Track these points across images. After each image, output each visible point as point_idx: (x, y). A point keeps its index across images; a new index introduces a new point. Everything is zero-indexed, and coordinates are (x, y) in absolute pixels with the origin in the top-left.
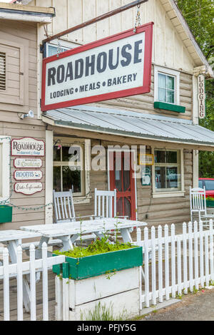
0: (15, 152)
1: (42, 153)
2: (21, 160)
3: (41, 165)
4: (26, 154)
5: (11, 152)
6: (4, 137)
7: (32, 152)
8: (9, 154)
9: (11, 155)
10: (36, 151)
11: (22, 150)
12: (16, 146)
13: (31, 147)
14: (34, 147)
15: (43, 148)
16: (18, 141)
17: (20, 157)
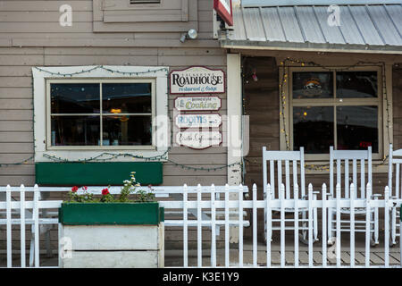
0: (175, 88)
1: (220, 88)
2: (186, 100)
3: (219, 105)
4: (193, 91)
5: (169, 89)
6: (160, 68)
7: (203, 87)
8: (166, 91)
9: (169, 93)
10: (210, 86)
11: (187, 85)
12: (177, 80)
13: (201, 81)
14: (207, 80)
15: (222, 80)
16: (180, 73)
17: (184, 95)
